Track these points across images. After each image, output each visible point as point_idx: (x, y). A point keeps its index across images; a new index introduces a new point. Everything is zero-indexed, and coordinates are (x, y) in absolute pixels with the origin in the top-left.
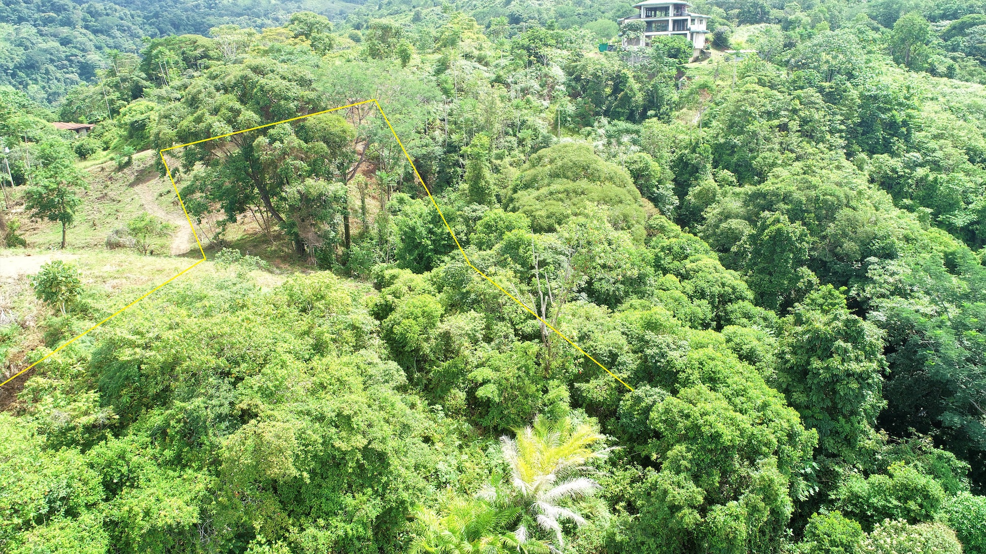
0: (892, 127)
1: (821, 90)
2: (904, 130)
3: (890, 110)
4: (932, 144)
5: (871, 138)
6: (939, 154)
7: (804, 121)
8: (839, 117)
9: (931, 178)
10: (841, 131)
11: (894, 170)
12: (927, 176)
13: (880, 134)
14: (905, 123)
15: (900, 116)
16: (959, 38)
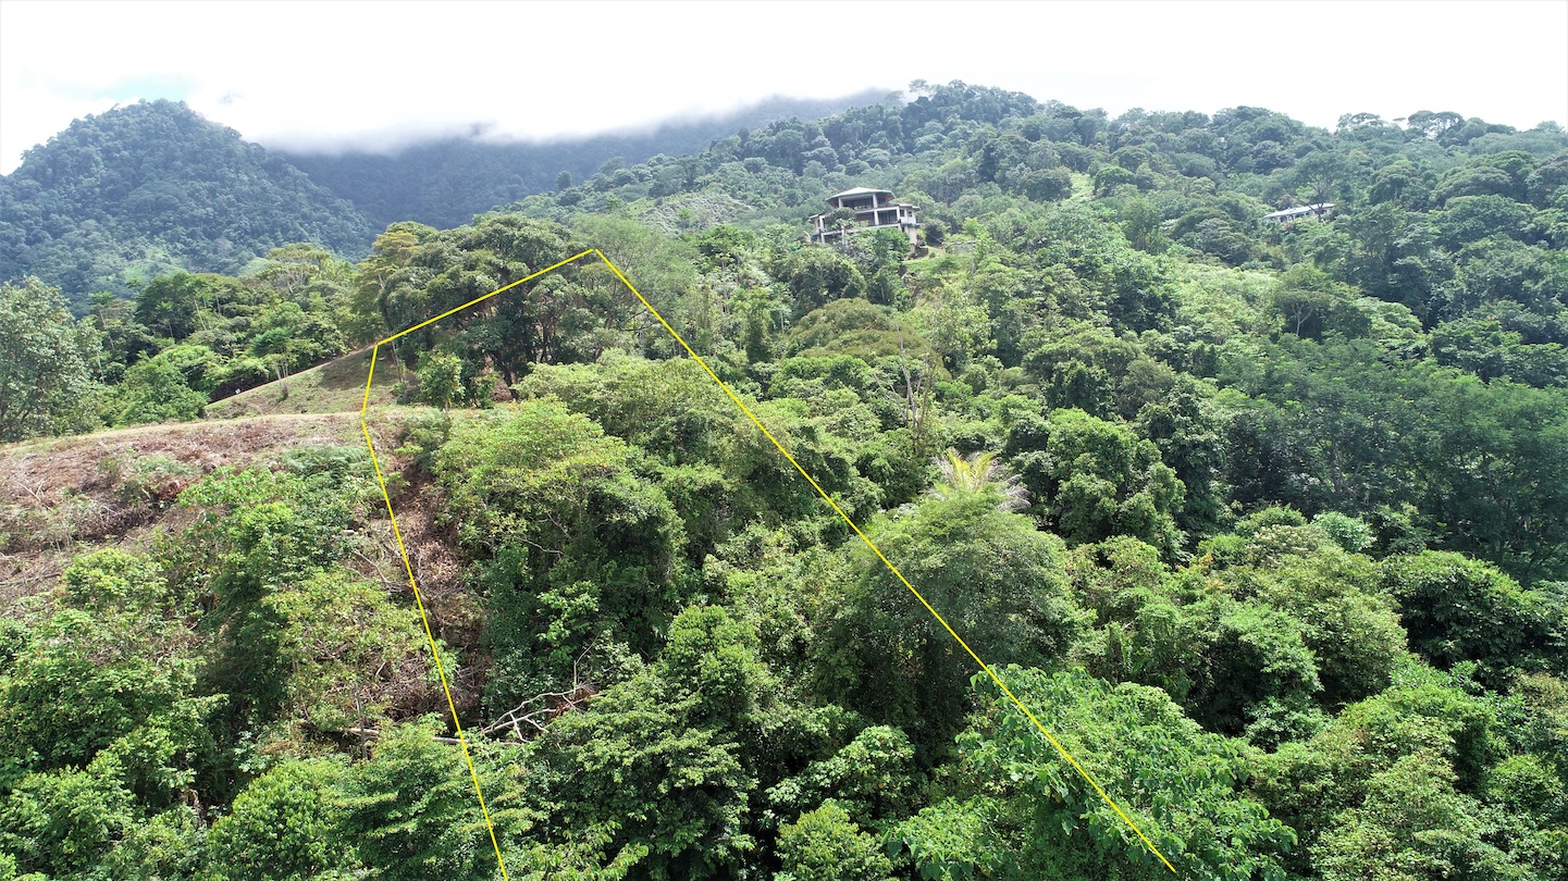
0: (1154, 303)
1: (1070, 265)
2: (1166, 304)
3: (1148, 285)
4: (1198, 318)
5: (1134, 316)
6: (1208, 327)
7: (1062, 300)
8: (1097, 293)
9: (1207, 349)
10: (1102, 308)
11: (1167, 346)
12: (1203, 347)
13: (1143, 311)
14: (1165, 298)
15: (1159, 291)
16: (1192, 234)
